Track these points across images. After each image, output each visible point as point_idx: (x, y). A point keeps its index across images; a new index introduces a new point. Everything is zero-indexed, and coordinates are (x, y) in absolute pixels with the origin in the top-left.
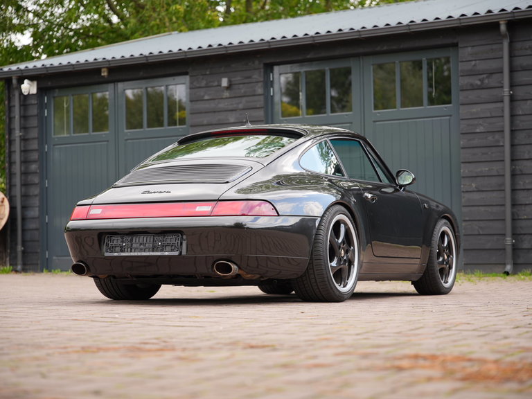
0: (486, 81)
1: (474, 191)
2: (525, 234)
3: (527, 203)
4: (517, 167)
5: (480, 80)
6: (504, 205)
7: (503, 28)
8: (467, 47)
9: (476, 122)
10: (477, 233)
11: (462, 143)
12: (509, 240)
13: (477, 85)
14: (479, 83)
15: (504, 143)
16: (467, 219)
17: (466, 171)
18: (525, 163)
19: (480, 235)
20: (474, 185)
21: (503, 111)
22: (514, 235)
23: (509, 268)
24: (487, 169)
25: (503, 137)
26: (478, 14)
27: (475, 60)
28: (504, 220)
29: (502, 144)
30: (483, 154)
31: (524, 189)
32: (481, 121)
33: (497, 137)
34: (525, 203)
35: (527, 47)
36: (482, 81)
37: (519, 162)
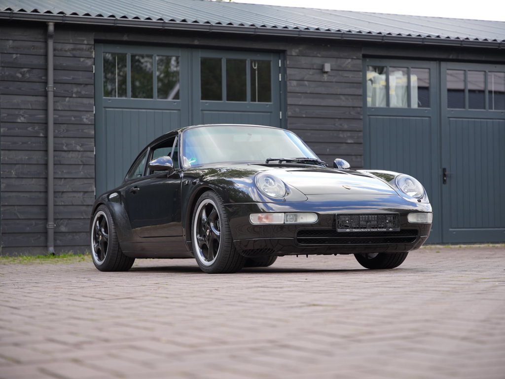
0: (27, 75)
1: (13, 178)
2: (62, 219)
3: (65, 191)
5: (21, 73)
6: (46, 192)
7: (51, 28)
8: (8, 40)
9: (16, 112)
10: (16, 218)
12: (51, 224)
13: (18, 77)
14: (20, 75)
16: (6, 204)
17: (6, 158)
18: (63, 154)
19: (19, 219)
20: (13, 172)
23: (51, 249)
24: (27, 158)
26: (24, 11)
27: (17, 54)
30: (23, 143)
31: (62, 178)
32: (22, 112)
33: (37, 128)
34: (62, 191)
35: (67, 49)
36: (23, 74)
37: (57, 153)
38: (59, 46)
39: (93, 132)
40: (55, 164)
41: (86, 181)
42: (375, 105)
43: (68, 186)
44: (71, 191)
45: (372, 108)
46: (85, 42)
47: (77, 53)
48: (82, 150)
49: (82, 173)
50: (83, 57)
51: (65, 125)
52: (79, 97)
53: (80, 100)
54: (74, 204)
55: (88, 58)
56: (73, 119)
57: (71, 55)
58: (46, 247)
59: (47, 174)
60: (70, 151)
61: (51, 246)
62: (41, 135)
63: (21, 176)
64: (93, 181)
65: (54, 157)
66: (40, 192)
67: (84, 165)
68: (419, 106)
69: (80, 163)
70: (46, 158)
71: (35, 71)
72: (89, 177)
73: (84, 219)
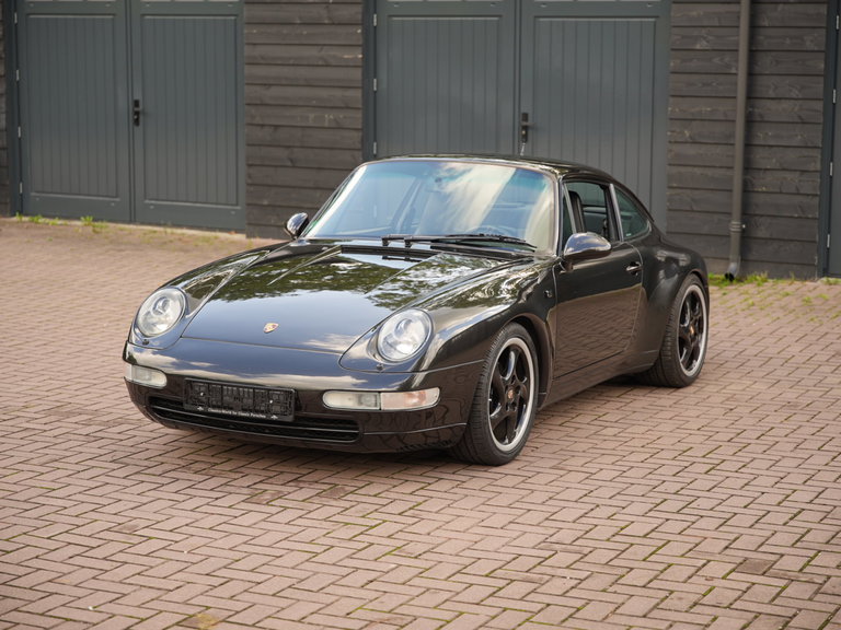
1: (686, 143)
2: (762, 216)
3: (768, 167)
4: (756, 110)
6: (731, 168)
9: (696, 32)
10: (688, 208)
11: (672, 64)
12: (735, 225)
15: (737, 69)
16: (675, 185)
17: (677, 110)
18: (769, 103)
19: (693, 211)
20: (687, 133)
21: (739, 18)
22: (746, 215)
23: (733, 267)
24: (709, 109)
25: (737, 61)
28: (731, 191)
29: (733, 71)
30: (704, 85)
31: (764, 146)
32: (704, 31)
33: (727, 59)
34: (763, 167)
39: (823, 66)
41: (805, 152)
43: (774, 160)
44: (778, 166)
48: (800, 97)
49: (799, 137)
51: (774, 54)
52: (800, 3)
53: (802, 8)
54: (783, 191)
56: (788, 41)
60: (780, 99)
61: (735, 262)
63: (699, 140)
64: (817, 152)
65: (746, 108)
67: (803, 123)
69: (797, 120)
72: (810, 145)
73: (800, 217)
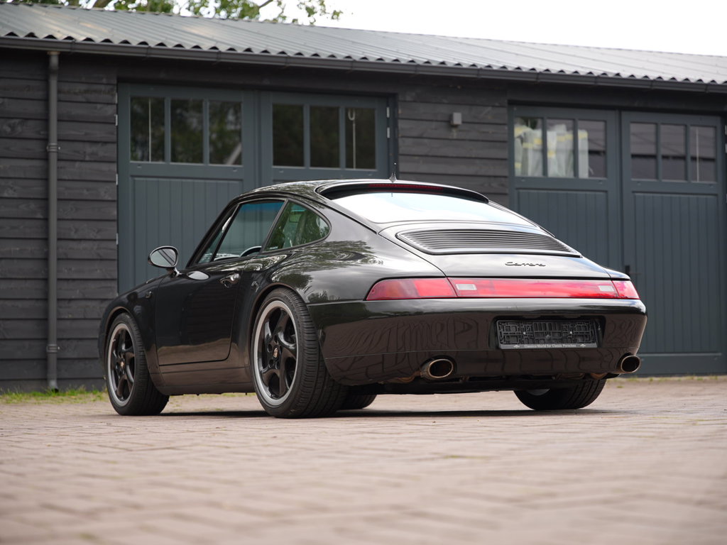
0: (19, 129)
2: (68, 339)
3: (73, 297)
5: (10, 126)
6: (45, 300)
7: (54, 61)
9: (3, 183)
12: (53, 347)
13: (5, 132)
18: (71, 244)
23: (53, 384)
24: (18, 249)
26: (15, 35)
27: (3, 98)
28: (46, 320)
30: (12, 228)
31: (69, 279)
32: (10, 182)
33: (32, 206)
34: (69, 297)
35: (77, 91)
36: (13, 127)
37: (63, 243)
38: (66, 87)
39: (116, 213)
40: (58, 259)
41: (104, 284)
42: (527, 174)
43: (78, 291)
44: (81, 296)
45: (523, 178)
46: (104, 81)
47: (92, 97)
48: (98, 238)
49: (98, 271)
50: (99, 103)
51: (74, 202)
52: (95, 161)
53: (96, 166)
54: (87, 317)
55: (108, 104)
56: (85, 192)
57: (84, 100)
58: (45, 380)
59: (47, 272)
60: (81, 240)
61: (53, 379)
62: (39, 216)
63: (9, 276)
64: (114, 284)
65: (58, 248)
66: (37, 300)
67: (101, 260)
68: (590, 174)
69: (96, 257)
70: (45, 250)
71: (31, 123)
72: (108, 277)
